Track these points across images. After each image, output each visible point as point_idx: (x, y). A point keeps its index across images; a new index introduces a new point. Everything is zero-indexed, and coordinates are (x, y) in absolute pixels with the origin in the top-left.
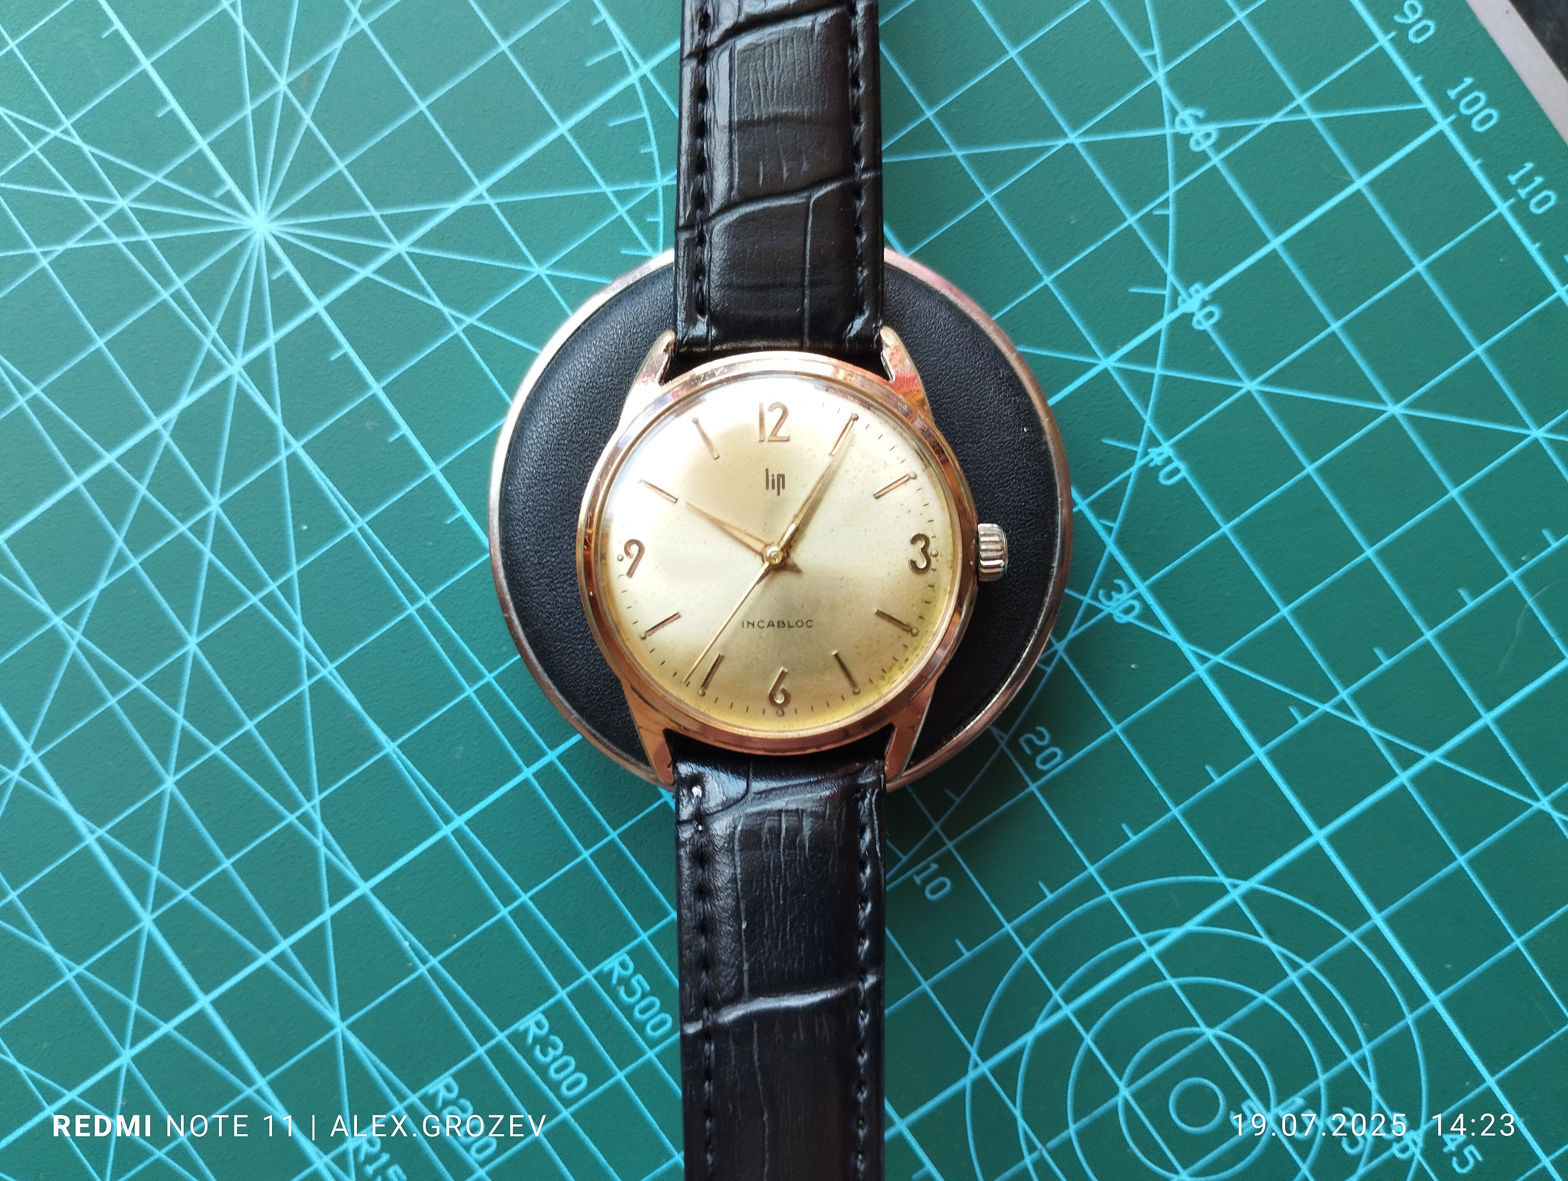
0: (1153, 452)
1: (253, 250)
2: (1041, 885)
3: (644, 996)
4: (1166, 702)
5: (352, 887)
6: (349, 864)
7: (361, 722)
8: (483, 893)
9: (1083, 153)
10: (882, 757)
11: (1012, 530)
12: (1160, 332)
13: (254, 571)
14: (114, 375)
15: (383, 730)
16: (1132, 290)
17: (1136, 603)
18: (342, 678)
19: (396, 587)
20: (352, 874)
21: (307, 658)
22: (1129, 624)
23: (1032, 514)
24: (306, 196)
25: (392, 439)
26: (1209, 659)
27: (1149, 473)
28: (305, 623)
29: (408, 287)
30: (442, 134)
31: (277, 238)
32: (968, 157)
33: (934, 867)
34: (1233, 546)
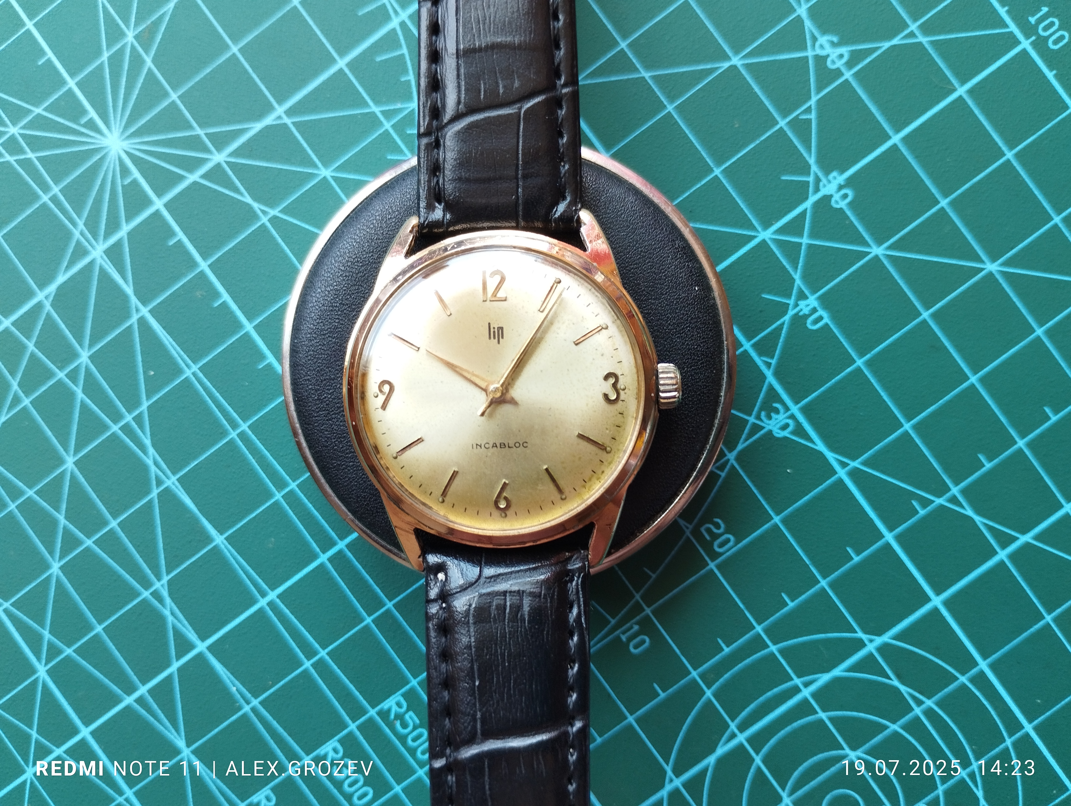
0: (802, 304)
1: (110, 163)
2: (720, 641)
3: (415, 728)
4: (815, 498)
5: (191, 646)
6: (190, 628)
7: (197, 521)
8: (290, 650)
9: (743, 72)
10: (586, 548)
11: (688, 368)
12: (806, 209)
13: (114, 406)
14: (9, 261)
15: (213, 526)
16: (784, 178)
17: (790, 422)
18: (182, 487)
19: (222, 417)
20: (192, 636)
21: (155, 472)
22: (786, 438)
23: (703, 355)
24: (149, 121)
25: (216, 305)
26: (848, 464)
27: (799, 320)
28: (154, 445)
29: (226, 187)
30: (250, 70)
31: (127, 153)
32: (654, 78)
33: (636, 627)
34: (866, 376)
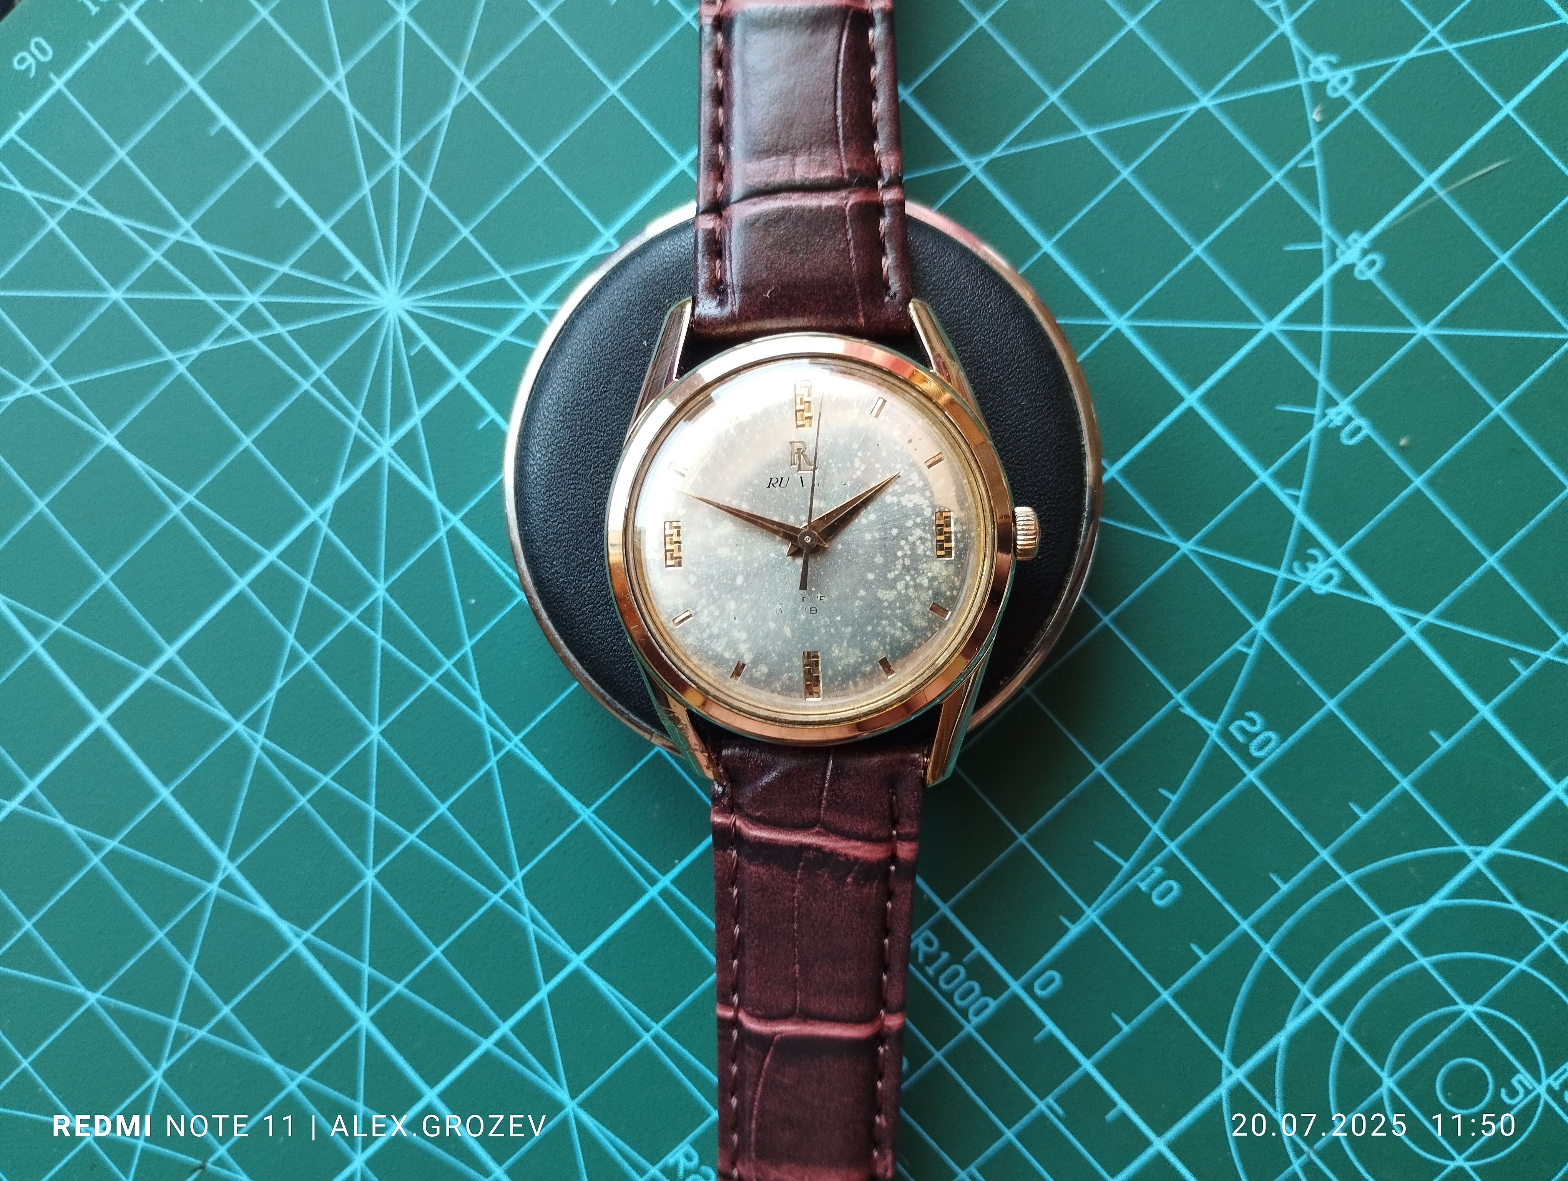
0: (1332, 412)
1: (388, 329)
2: (1274, 877)
4: (1378, 672)
6: (559, 938)
7: (554, 791)
8: (698, 951)
9: (1217, 114)
12: (1321, 288)
13: (428, 651)
14: (266, 473)
15: (576, 797)
16: (1289, 248)
17: (1334, 572)
18: (529, 749)
20: (563, 947)
21: (490, 733)
22: (1331, 595)
24: (434, 269)
26: (1419, 620)
27: (1330, 435)
28: (485, 697)
30: (562, 186)
31: (410, 313)
32: (1100, 136)
33: (1158, 871)
34: (1427, 498)
